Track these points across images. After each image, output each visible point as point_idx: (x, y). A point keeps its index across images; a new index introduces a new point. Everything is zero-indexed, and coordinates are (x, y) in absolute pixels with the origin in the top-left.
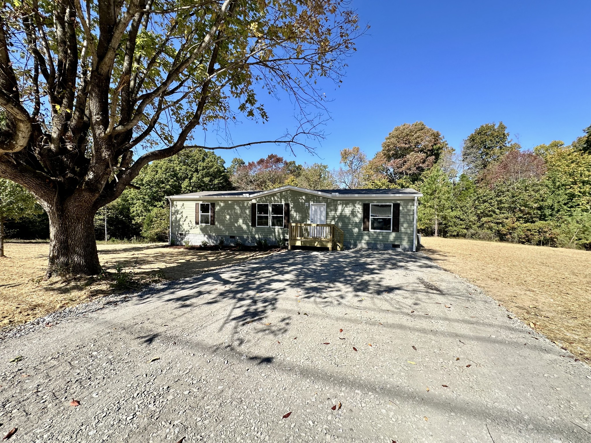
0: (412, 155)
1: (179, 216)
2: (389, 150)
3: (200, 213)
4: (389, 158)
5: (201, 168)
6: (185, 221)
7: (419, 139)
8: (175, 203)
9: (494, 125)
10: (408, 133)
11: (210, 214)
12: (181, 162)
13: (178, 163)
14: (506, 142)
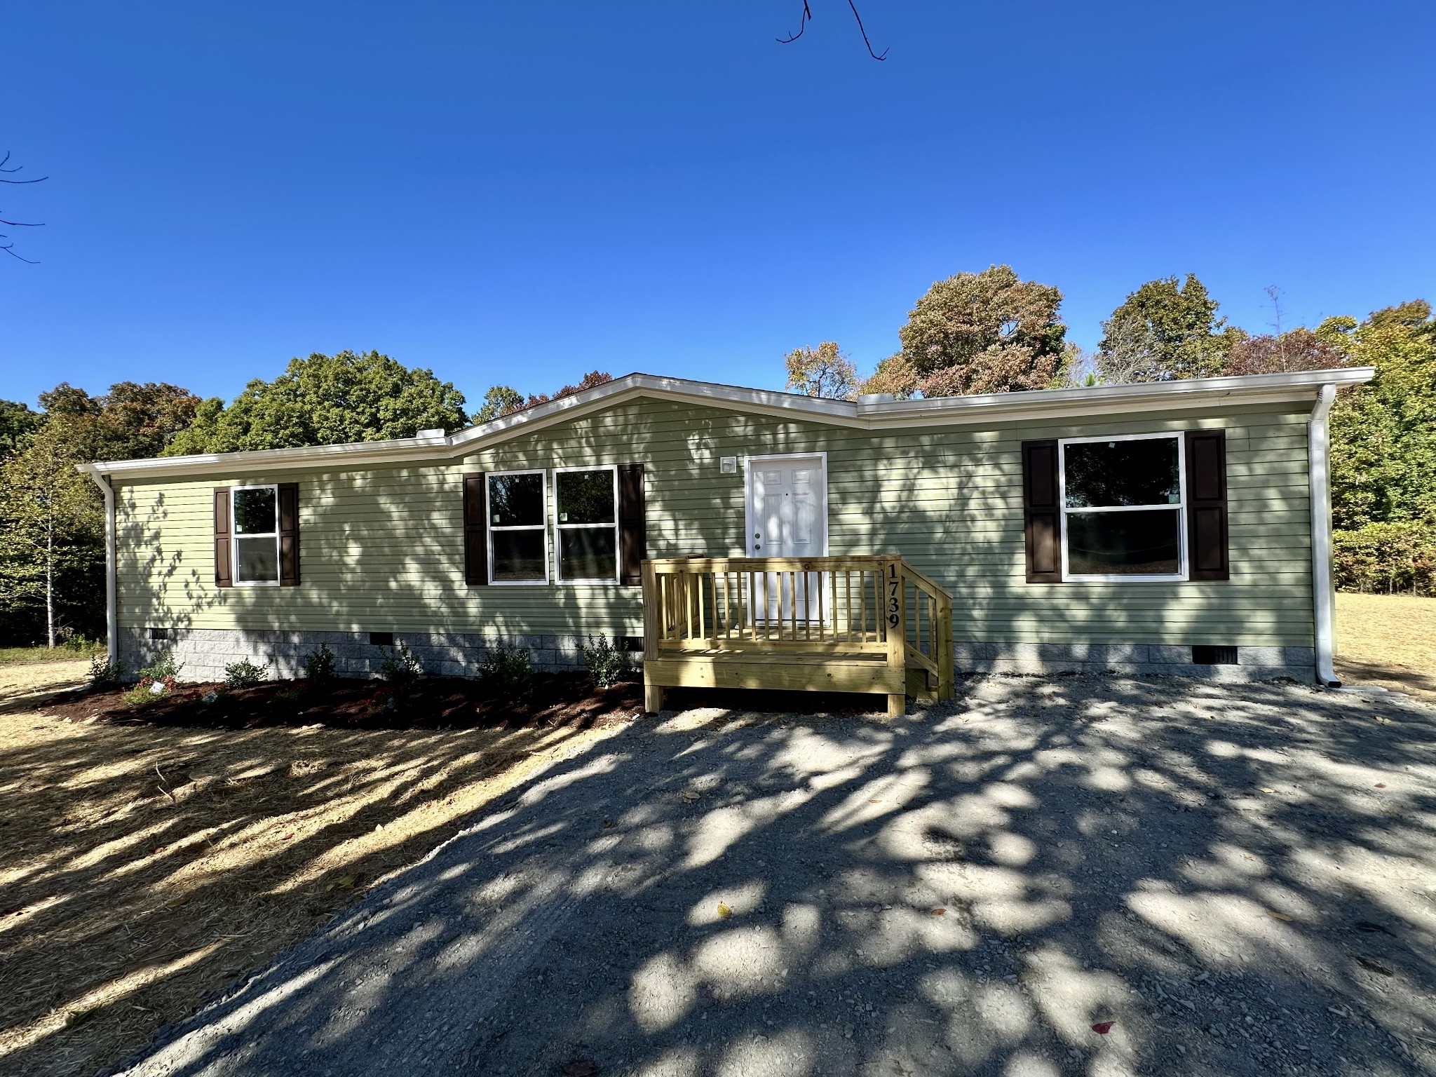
0: (994, 354)
1: (145, 553)
2: (922, 348)
3: (236, 534)
4: (925, 367)
5: (389, 415)
6: (170, 573)
7: (1008, 308)
8: (125, 492)
9: (1175, 284)
10: (976, 292)
11: (276, 534)
12: (326, 396)
13: (315, 400)
14: (1212, 325)
